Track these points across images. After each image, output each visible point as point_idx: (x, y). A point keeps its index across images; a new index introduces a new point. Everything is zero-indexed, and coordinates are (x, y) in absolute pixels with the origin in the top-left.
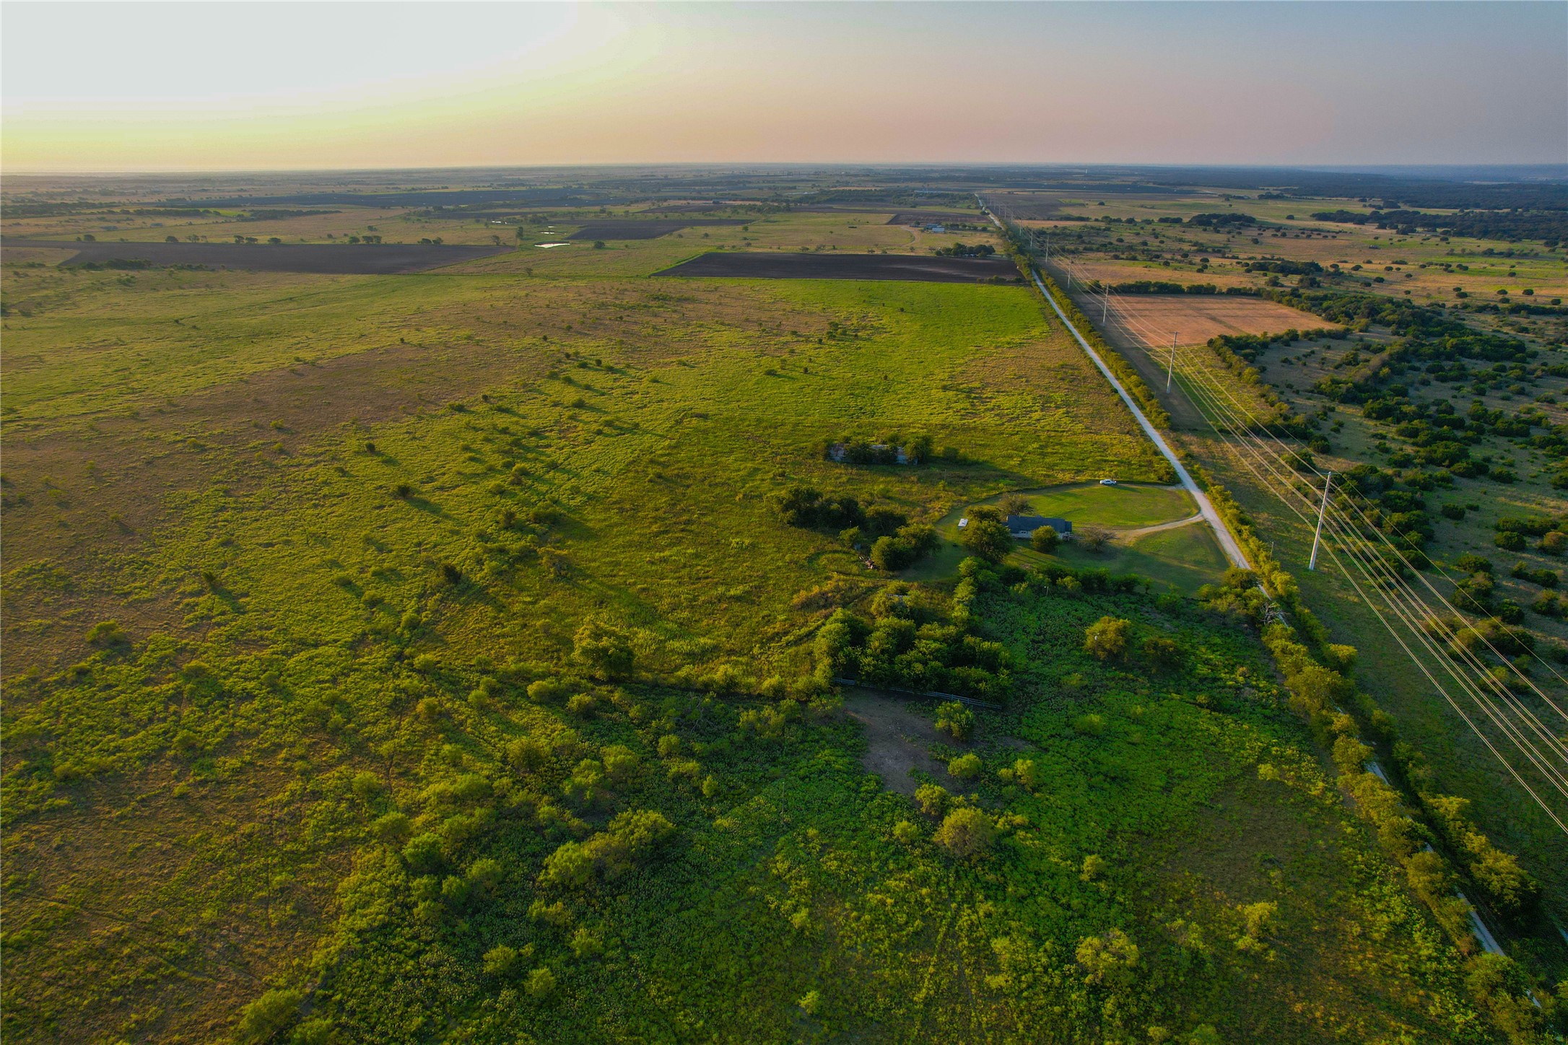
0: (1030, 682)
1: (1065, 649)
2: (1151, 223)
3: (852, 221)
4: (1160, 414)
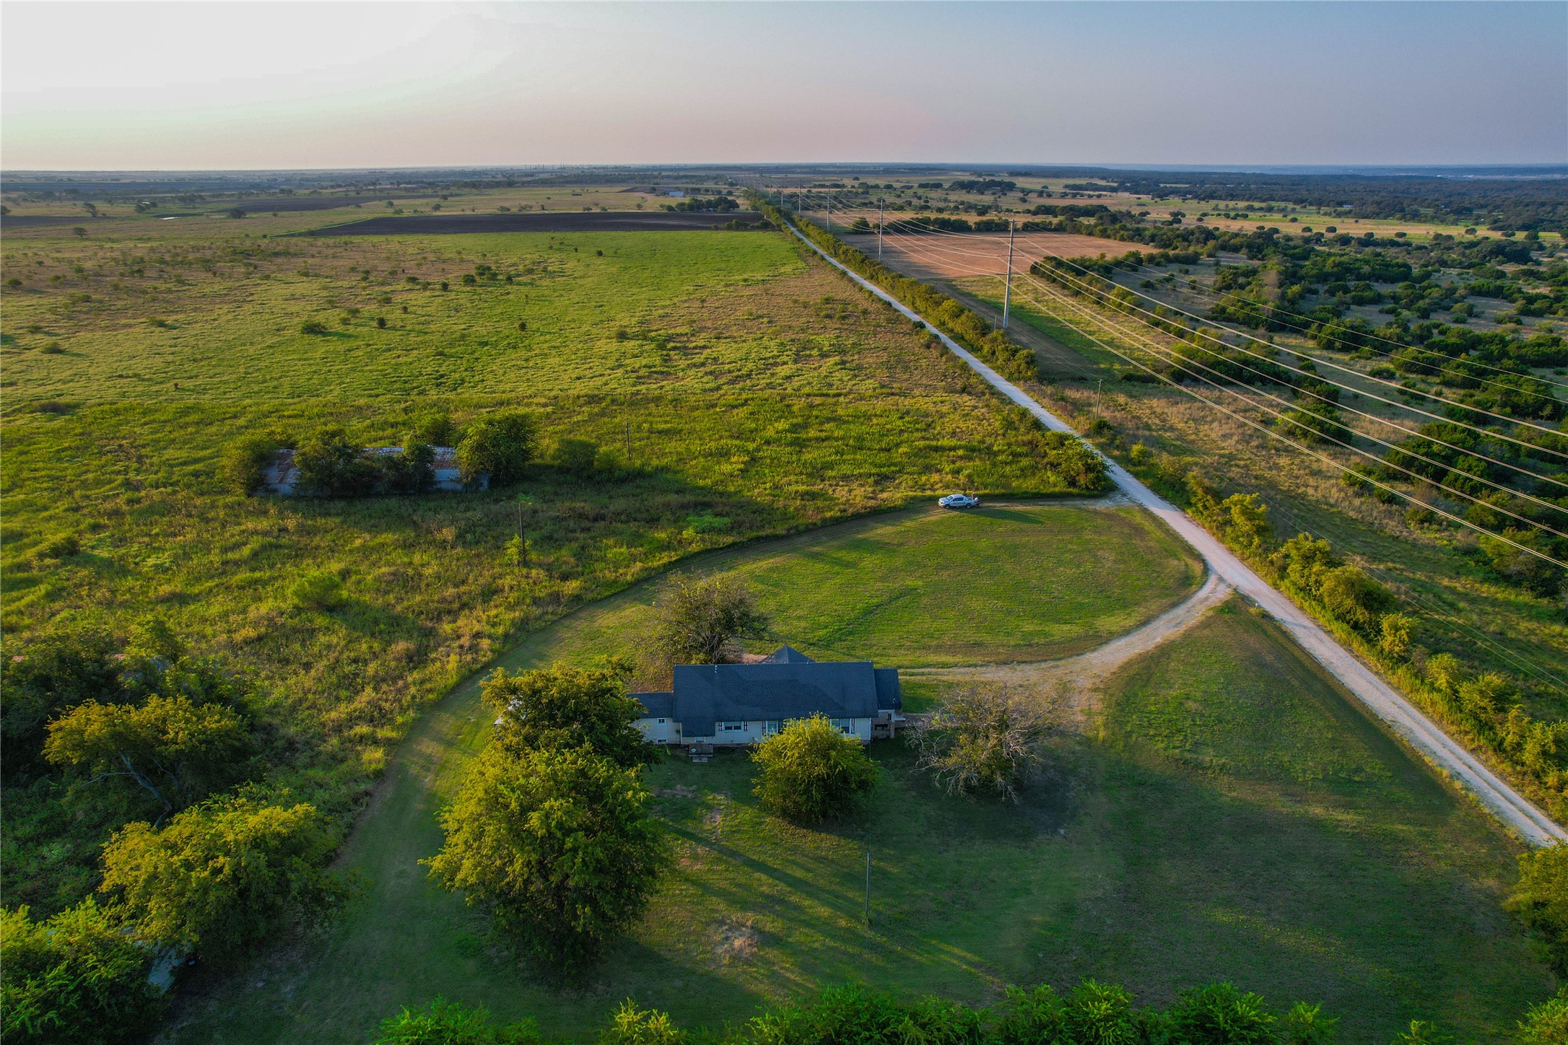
2: (911, 187)
3: (578, 190)
4: (1015, 352)
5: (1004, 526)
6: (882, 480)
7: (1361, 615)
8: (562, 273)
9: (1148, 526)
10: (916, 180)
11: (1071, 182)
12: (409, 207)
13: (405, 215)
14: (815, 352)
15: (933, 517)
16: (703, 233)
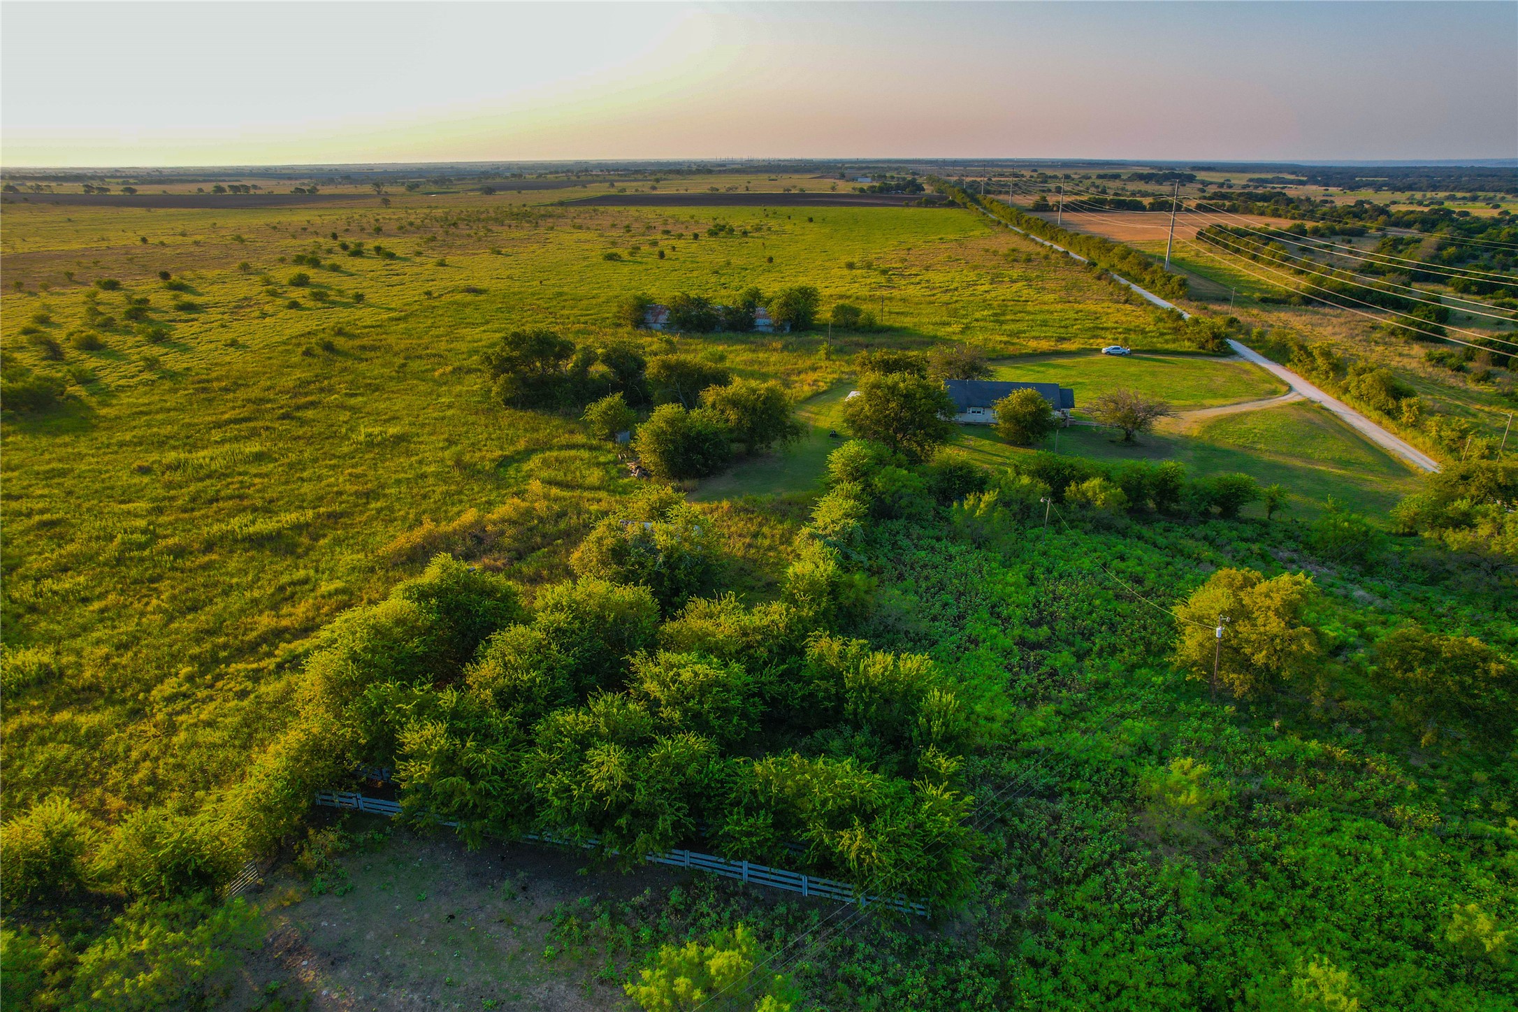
0: (1028, 790)
1: (1114, 665)
2: (1089, 178)
3: (773, 177)
4: (1169, 279)
5: (1147, 364)
6: (1061, 339)
7: (1391, 404)
8: (784, 232)
9: (1253, 369)
10: (1094, 173)
11: (1256, 176)
12: (631, 188)
13: (628, 193)
14: (1007, 279)
15: (1097, 358)
16: (896, 208)
